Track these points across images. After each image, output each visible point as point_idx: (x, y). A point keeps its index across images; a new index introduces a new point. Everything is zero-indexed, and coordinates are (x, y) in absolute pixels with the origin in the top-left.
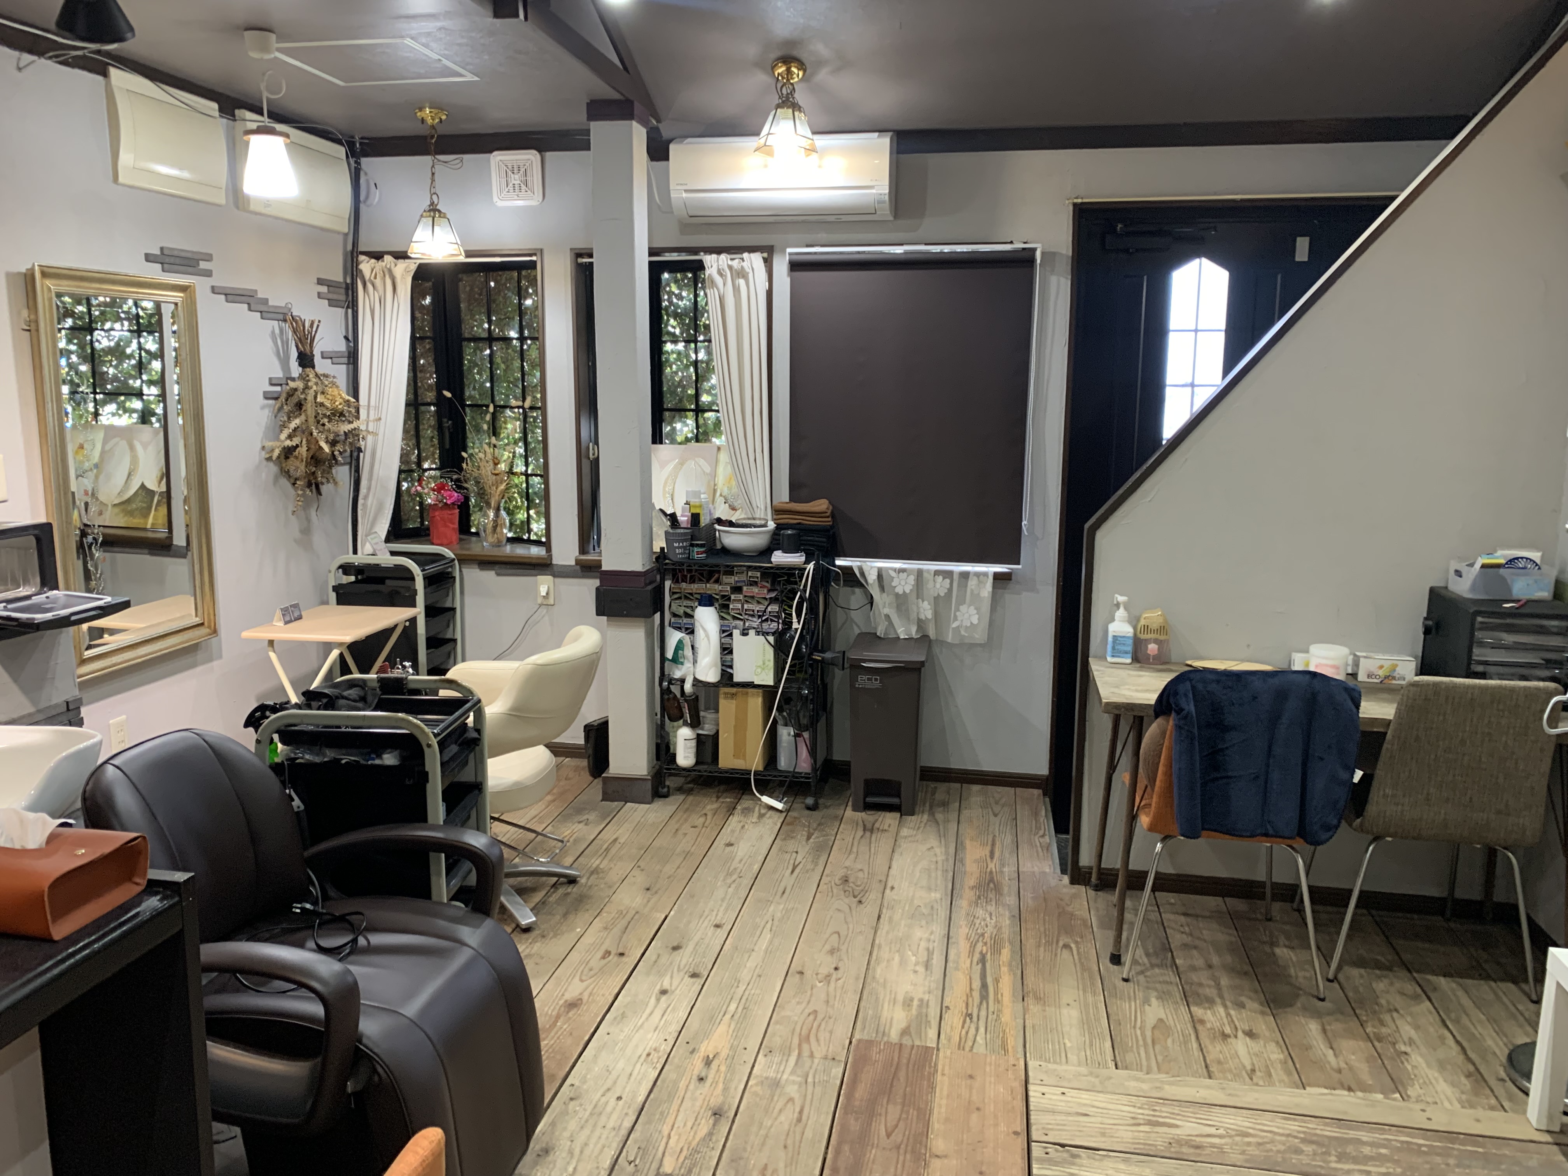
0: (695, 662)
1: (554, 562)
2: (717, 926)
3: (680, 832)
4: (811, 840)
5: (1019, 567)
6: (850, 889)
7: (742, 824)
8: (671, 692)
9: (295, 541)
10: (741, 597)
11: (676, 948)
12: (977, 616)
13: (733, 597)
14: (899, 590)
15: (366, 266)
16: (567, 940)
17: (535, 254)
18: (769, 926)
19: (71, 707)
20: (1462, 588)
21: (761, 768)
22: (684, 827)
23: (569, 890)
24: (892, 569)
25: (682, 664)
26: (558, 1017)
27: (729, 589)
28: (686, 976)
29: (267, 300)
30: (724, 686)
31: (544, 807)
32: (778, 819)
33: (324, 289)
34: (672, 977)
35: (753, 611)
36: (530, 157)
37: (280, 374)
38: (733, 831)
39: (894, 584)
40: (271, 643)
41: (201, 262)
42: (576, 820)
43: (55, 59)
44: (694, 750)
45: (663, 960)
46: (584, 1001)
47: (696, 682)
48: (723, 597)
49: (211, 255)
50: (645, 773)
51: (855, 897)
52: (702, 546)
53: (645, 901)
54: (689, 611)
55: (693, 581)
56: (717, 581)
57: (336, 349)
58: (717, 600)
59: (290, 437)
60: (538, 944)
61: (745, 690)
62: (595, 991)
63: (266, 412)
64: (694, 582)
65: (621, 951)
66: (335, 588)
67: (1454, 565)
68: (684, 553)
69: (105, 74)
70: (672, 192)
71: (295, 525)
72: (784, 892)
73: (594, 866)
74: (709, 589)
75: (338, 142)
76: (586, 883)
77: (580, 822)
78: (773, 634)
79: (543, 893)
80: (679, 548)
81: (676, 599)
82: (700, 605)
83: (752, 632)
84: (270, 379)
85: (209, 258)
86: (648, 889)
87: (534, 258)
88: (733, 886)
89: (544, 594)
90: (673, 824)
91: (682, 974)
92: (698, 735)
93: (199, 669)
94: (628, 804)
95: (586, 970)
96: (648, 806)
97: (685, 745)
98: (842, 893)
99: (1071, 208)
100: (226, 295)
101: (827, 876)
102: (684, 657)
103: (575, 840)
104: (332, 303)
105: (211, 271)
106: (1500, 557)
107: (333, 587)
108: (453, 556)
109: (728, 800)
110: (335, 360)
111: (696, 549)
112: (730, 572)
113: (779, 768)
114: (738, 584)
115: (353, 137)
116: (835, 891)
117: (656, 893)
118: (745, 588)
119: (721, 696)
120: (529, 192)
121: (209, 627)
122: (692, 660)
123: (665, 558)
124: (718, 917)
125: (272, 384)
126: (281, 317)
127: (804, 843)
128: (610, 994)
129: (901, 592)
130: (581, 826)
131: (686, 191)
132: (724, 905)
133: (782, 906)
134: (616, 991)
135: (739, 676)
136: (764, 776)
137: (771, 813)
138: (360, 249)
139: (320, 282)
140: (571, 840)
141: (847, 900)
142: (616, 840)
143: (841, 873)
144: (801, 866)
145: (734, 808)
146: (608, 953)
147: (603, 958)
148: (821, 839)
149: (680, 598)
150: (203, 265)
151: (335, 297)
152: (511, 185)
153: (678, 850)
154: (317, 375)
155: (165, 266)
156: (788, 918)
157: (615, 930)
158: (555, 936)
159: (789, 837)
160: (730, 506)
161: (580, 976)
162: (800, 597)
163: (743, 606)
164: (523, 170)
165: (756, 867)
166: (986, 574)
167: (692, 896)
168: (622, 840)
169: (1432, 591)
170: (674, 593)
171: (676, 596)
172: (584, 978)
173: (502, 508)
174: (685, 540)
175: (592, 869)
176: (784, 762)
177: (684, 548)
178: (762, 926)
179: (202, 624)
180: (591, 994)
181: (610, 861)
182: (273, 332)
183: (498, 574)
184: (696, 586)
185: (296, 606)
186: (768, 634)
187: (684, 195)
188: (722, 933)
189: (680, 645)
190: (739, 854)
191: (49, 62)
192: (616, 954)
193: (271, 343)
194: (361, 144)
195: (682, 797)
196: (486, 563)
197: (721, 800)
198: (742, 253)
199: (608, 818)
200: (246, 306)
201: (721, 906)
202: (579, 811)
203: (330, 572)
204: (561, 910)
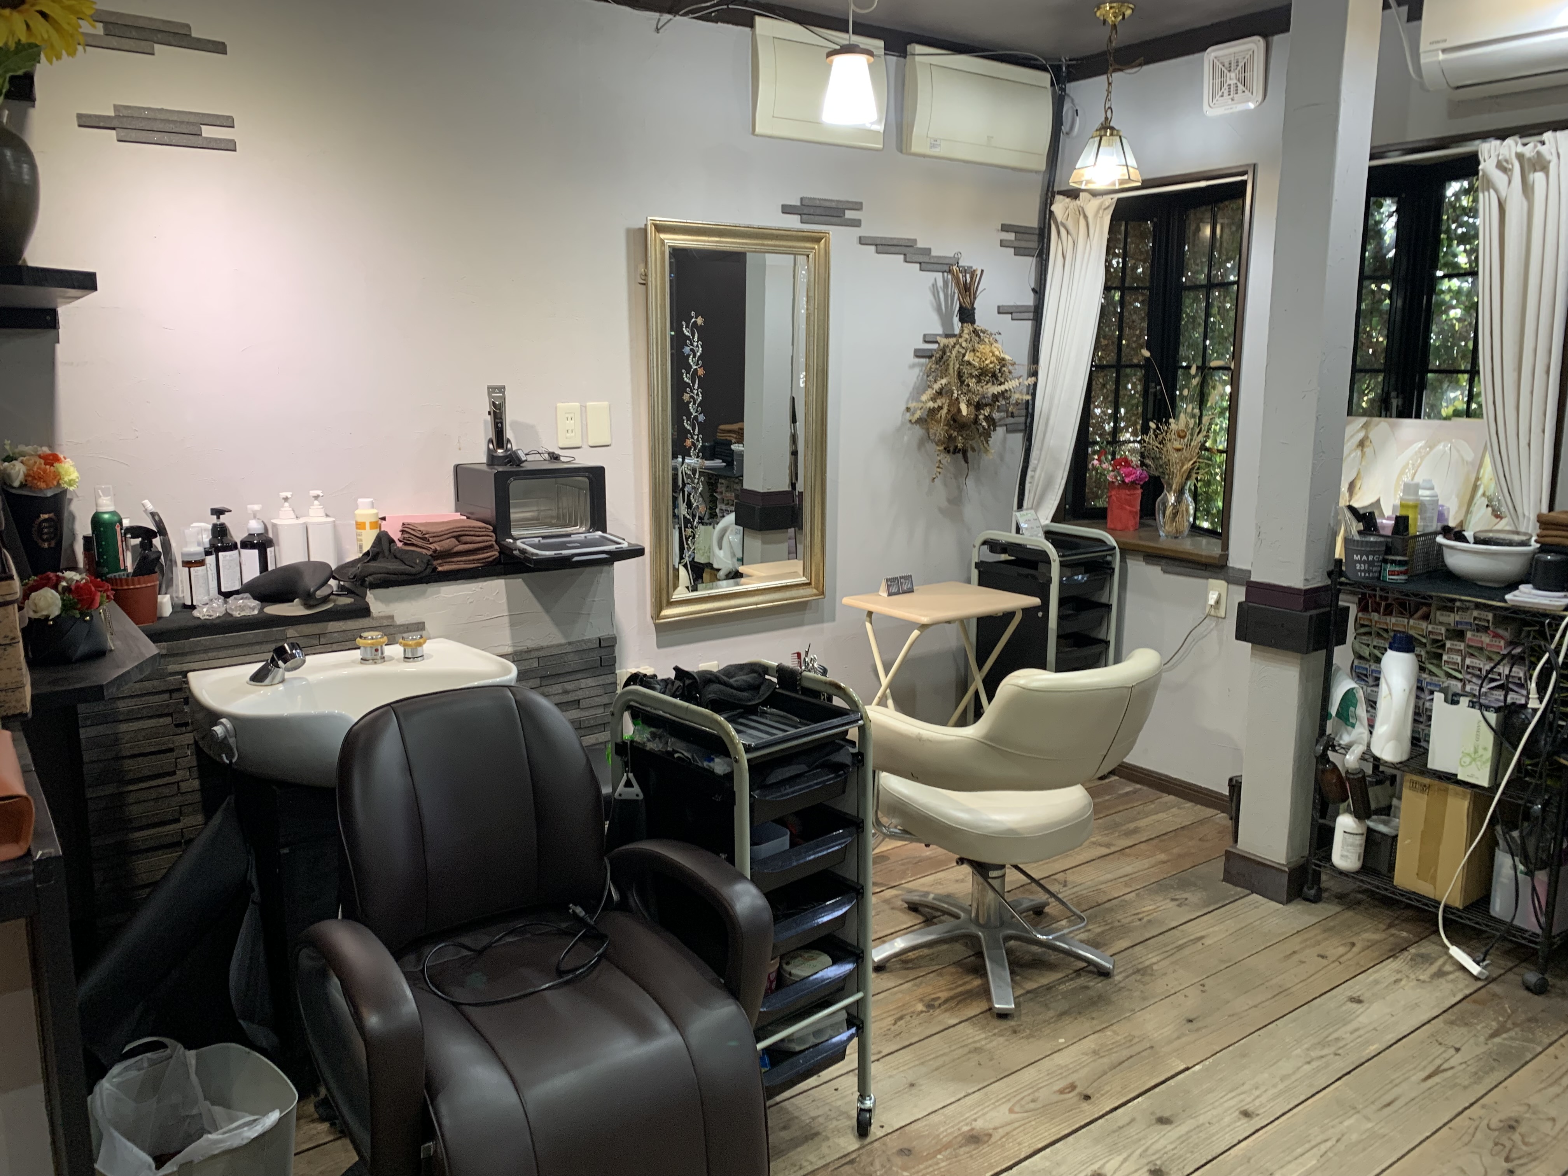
0: (1371, 726)
1: (1231, 564)
2: (1246, 1114)
3: (1296, 958)
4: (1497, 1040)
6: (1508, 1144)
7: (1399, 976)
8: (1328, 761)
9: (941, 510)
10: (1461, 646)
11: (1163, 1121)
13: (1448, 644)
15: (1060, 206)
16: (1040, 1046)
17: (1245, 173)
18: (1323, 1147)
19: (603, 644)
21: (1458, 903)
22: (1307, 951)
23: (1091, 984)
25: (1353, 726)
26: (946, 1147)
27: (1443, 631)
28: (1146, 1169)
29: (930, 250)
30: (1411, 772)
31: (1146, 866)
32: (1464, 988)
33: (1011, 236)
34: (1125, 1160)
35: (1480, 670)
36: (1254, 45)
37: (939, 330)
38: (1377, 982)
40: (870, 614)
41: (847, 212)
42: (1172, 895)
43: (691, 16)
44: (1361, 850)
45: (1132, 1131)
46: (993, 1140)
47: (1367, 755)
48: (1435, 641)
49: (861, 204)
50: (1283, 862)
51: (1507, 1159)
52: (1400, 563)
53: (1175, 1035)
54: (1377, 652)
55: (1388, 612)
56: (1426, 617)
57: (1019, 303)
58: (1424, 645)
59: (934, 399)
60: (1001, 1039)
61: (1444, 785)
62: (1015, 1133)
63: (917, 371)
64: (1390, 614)
65: (1089, 1092)
66: (977, 565)
68: (1369, 571)
69: (752, 25)
70: (1422, 56)
71: (941, 494)
72: (1389, 1105)
73: (1147, 963)
74: (1412, 628)
75: (1043, 68)
76: (1120, 982)
77: (1173, 900)
78: (1498, 710)
79: (1059, 975)
80: (1360, 562)
81: (1365, 634)
82: (1391, 648)
83: (1464, 701)
84: (925, 336)
85: (857, 206)
86: (1190, 1021)
87: (1244, 178)
88: (1315, 1064)
89: (1212, 602)
90: (1295, 944)
91: (1145, 1161)
92: (1370, 831)
93: (806, 629)
94: (1254, 895)
95: (1029, 1098)
96: (1281, 906)
97: (1344, 839)
98: (1490, 1144)
100: (876, 245)
101: (1483, 1107)
102: (1356, 717)
103: (1149, 921)
104: (1019, 252)
105: (860, 221)
107: (976, 564)
108: (1115, 544)
109: (1405, 934)
110: (1015, 315)
111: (1389, 567)
112: (1448, 606)
113: (1492, 913)
114: (1460, 627)
115: (1060, 60)
116: (1478, 1135)
117: (1198, 1030)
118: (1469, 635)
119: (1406, 784)
120: (1247, 92)
121: (817, 588)
122: (1366, 722)
123: (1341, 574)
124: (1257, 1103)
125: (926, 342)
126: (946, 268)
127: (1482, 1039)
128: (1029, 1146)
130: (1172, 905)
131: (1447, 49)
132: (1281, 1086)
133: (1370, 1125)
134: (1040, 1146)
135: (1438, 760)
136: (1460, 917)
137: (1459, 974)
138: (1056, 189)
139: (1005, 228)
140: (1145, 919)
141: (1488, 1160)
142: (1202, 937)
143: (1512, 1110)
144: (1449, 1073)
145: (1405, 949)
146: (1073, 1087)
147: (1061, 1092)
148: (1516, 1044)
149: (1370, 634)
150: (849, 214)
151: (1023, 244)
152: (1226, 86)
153: (1274, 982)
154: (975, 331)
155: (804, 216)
156: (1364, 1149)
157: (1105, 1060)
158: (1028, 1037)
159: (1463, 1021)
160: (1493, 510)
161: (1014, 1105)
162: (1548, 661)
163: (1463, 660)
164: (1241, 64)
165: (1373, 1049)
167: (1244, 1055)
168: (1207, 942)
170: (1363, 626)
171: (1363, 630)
172: (1017, 1109)
173: (1187, 492)
174: (1374, 553)
175: (1140, 966)
176: (1499, 906)
177: (1371, 563)
178: (1313, 1143)
179: (809, 584)
180: (1007, 1134)
181: (1172, 963)
182: (935, 285)
183: (1165, 572)
184: (1393, 620)
185: (908, 578)
186: (1487, 708)
187: (1441, 57)
188: (1245, 1127)
189: (1349, 698)
190: (1360, 1019)
191: (685, 18)
192: (1080, 1094)
193: (931, 297)
194: (1068, 67)
195: (1338, 909)
196: (1153, 557)
197: (1393, 931)
198: (1541, 134)
199: (1216, 904)
200: (902, 257)
201: (1274, 1086)
202: (1184, 884)
203: (974, 546)
204: (1063, 1005)
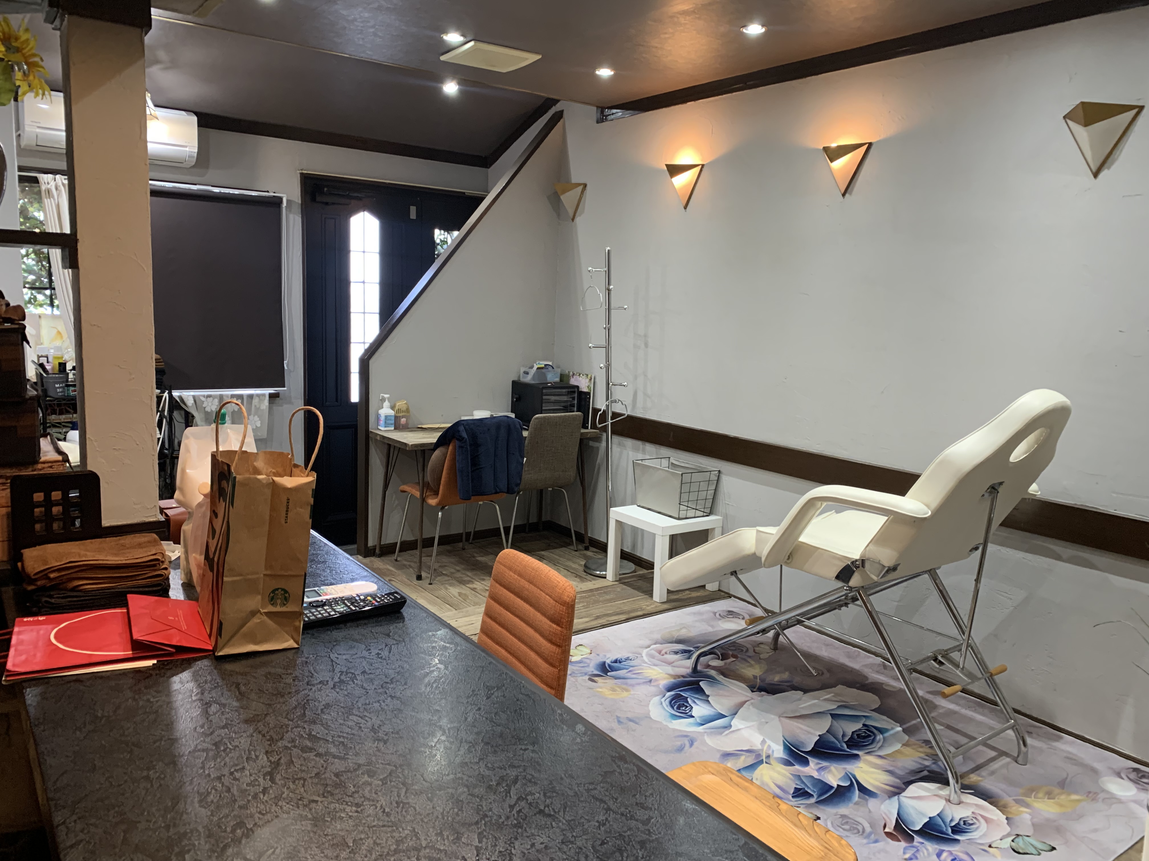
5: (285, 389)
12: (259, 422)
14: (208, 409)
20: (528, 379)
24: (202, 396)
39: (204, 406)
52: (74, 386)
55: (61, 413)
67: (522, 370)
68: (63, 392)
70: (26, 126)
80: (59, 388)
99: (299, 175)
106: (542, 364)
111: (70, 389)
129: (209, 411)
131: (39, 127)
166: (264, 395)
169: (514, 382)
174: (62, 382)
177: (62, 388)
184: (64, 416)
187: (36, 130)
